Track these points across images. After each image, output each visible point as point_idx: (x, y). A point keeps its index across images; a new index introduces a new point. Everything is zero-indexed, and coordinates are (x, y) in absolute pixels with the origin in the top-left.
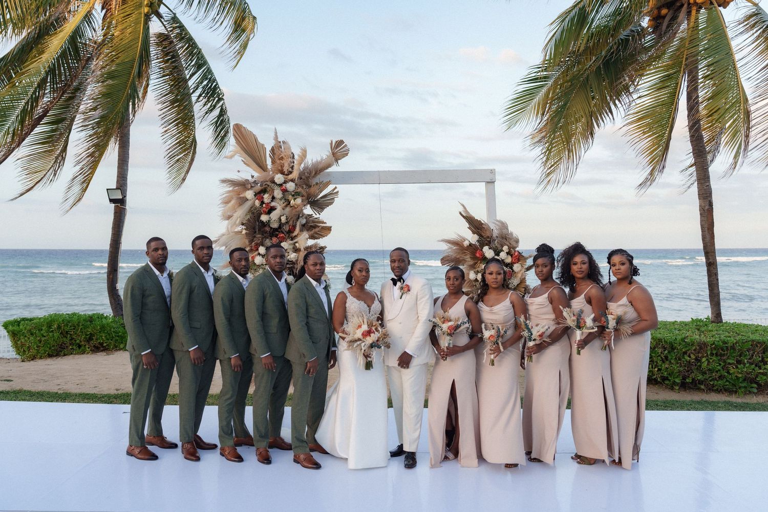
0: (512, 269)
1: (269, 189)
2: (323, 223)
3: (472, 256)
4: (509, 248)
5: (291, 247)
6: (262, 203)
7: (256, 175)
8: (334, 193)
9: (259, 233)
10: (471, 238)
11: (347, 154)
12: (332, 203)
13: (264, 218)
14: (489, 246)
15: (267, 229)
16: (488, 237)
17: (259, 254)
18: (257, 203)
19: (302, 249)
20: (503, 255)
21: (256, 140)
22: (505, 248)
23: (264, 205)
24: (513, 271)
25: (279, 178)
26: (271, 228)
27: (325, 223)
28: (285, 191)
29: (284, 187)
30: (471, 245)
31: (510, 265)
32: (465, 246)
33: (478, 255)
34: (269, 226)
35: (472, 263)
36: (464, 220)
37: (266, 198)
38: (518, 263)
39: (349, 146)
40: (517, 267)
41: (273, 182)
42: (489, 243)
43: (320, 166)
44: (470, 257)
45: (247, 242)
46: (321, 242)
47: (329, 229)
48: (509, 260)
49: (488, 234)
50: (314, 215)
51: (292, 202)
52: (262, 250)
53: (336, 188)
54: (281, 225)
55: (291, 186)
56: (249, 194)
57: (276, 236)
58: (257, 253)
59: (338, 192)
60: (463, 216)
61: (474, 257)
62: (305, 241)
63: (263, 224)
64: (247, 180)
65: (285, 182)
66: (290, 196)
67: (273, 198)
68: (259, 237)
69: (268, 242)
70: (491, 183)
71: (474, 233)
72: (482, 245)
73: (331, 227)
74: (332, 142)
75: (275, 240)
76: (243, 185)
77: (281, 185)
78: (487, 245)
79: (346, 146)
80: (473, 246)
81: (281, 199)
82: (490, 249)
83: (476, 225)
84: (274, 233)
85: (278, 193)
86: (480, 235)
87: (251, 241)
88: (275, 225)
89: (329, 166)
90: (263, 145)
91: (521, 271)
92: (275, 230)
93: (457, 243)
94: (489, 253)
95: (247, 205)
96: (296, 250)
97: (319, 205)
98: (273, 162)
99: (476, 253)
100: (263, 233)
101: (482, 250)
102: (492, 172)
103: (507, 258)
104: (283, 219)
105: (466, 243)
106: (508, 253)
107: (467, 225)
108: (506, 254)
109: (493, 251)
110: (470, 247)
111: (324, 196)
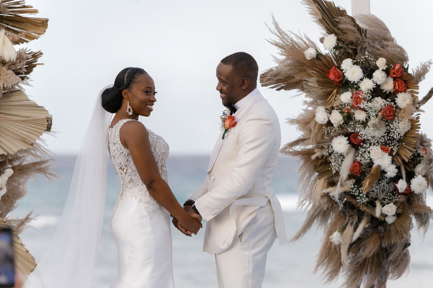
0: (395, 103)
3: (321, 79)
4: (390, 62)
14: (354, 59)
20: (379, 76)
22: (381, 63)
24: (397, 107)
27: (35, 11)
30: (319, 56)
32: (308, 58)
33: (332, 76)
38: (405, 91)
40: (402, 99)
42: (354, 54)
44: (318, 81)
47: (43, 24)
48: (389, 86)
61: (325, 82)
72: (340, 60)
73: (47, 21)
80: (324, 59)
82: (354, 64)
94: (351, 70)
99: (329, 73)
101: (339, 67)
103: (386, 82)
105: (310, 53)
106: (387, 73)
108: (384, 74)
109: (361, 68)
110: (317, 62)
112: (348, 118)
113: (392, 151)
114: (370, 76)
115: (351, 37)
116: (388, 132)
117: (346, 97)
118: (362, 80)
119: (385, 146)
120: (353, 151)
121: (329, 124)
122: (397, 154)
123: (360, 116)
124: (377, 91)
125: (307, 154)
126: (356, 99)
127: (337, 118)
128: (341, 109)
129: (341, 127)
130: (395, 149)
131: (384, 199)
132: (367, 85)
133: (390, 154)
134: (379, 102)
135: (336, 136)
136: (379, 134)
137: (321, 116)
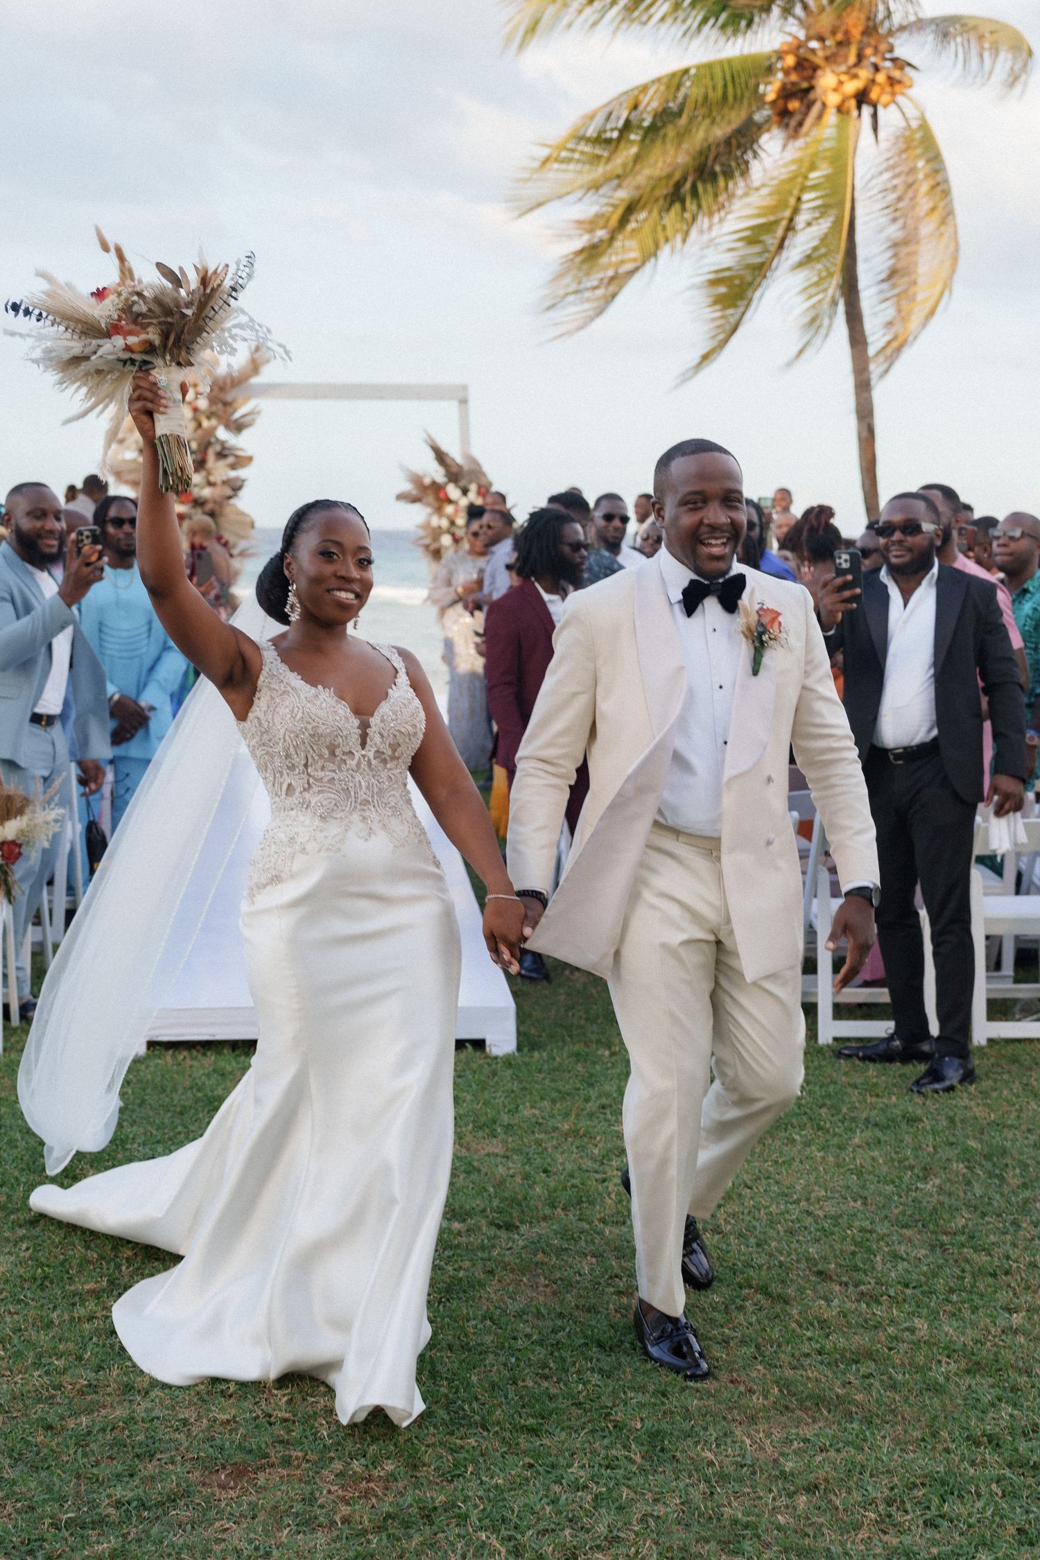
2: (243, 450)
3: (435, 498)
4: (480, 486)
8: (253, 412)
10: (436, 473)
11: (269, 363)
12: (252, 426)
14: (456, 485)
16: (455, 472)
19: (219, 483)
22: (474, 487)
27: (245, 451)
30: (434, 483)
32: (427, 484)
33: (441, 496)
39: (270, 351)
42: (455, 480)
43: (238, 377)
46: (241, 473)
47: (250, 459)
49: (456, 468)
50: (230, 440)
51: (205, 424)
53: (257, 406)
55: (203, 404)
59: (260, 412)
60: (429, 447)
61: (438, 499)
62: (220, 470)
65: (196, 399)
66: (203, 417)
70: (464, 402)
71: (439, 465)
72: (446, 485)
73: (252, 457)
78: (454, 482)
80: (437, 484)
83: (441, 457)
86: (445, 469)
89: (248, 377)
93: (417, 480)
94: (453, 491)
96: (210, 484)
97: (238, 427)
99: (440, 493)
101: (446, 489)
102: (465, 388)
105: (427, 481)
106: (479, 493)
109: (461, 490)
110: (432, 486)
111: (243, 416)
112: (452, 523)
114: (466, 495)
115: (454, 470)
118: (460, 498)
121: (440, 527)
125: (427, 547)
126: (457, 511)
127: (444, 523)
129: (447, 529)
132: (464, 502)
135: (444, 535)
137: (435, 521)
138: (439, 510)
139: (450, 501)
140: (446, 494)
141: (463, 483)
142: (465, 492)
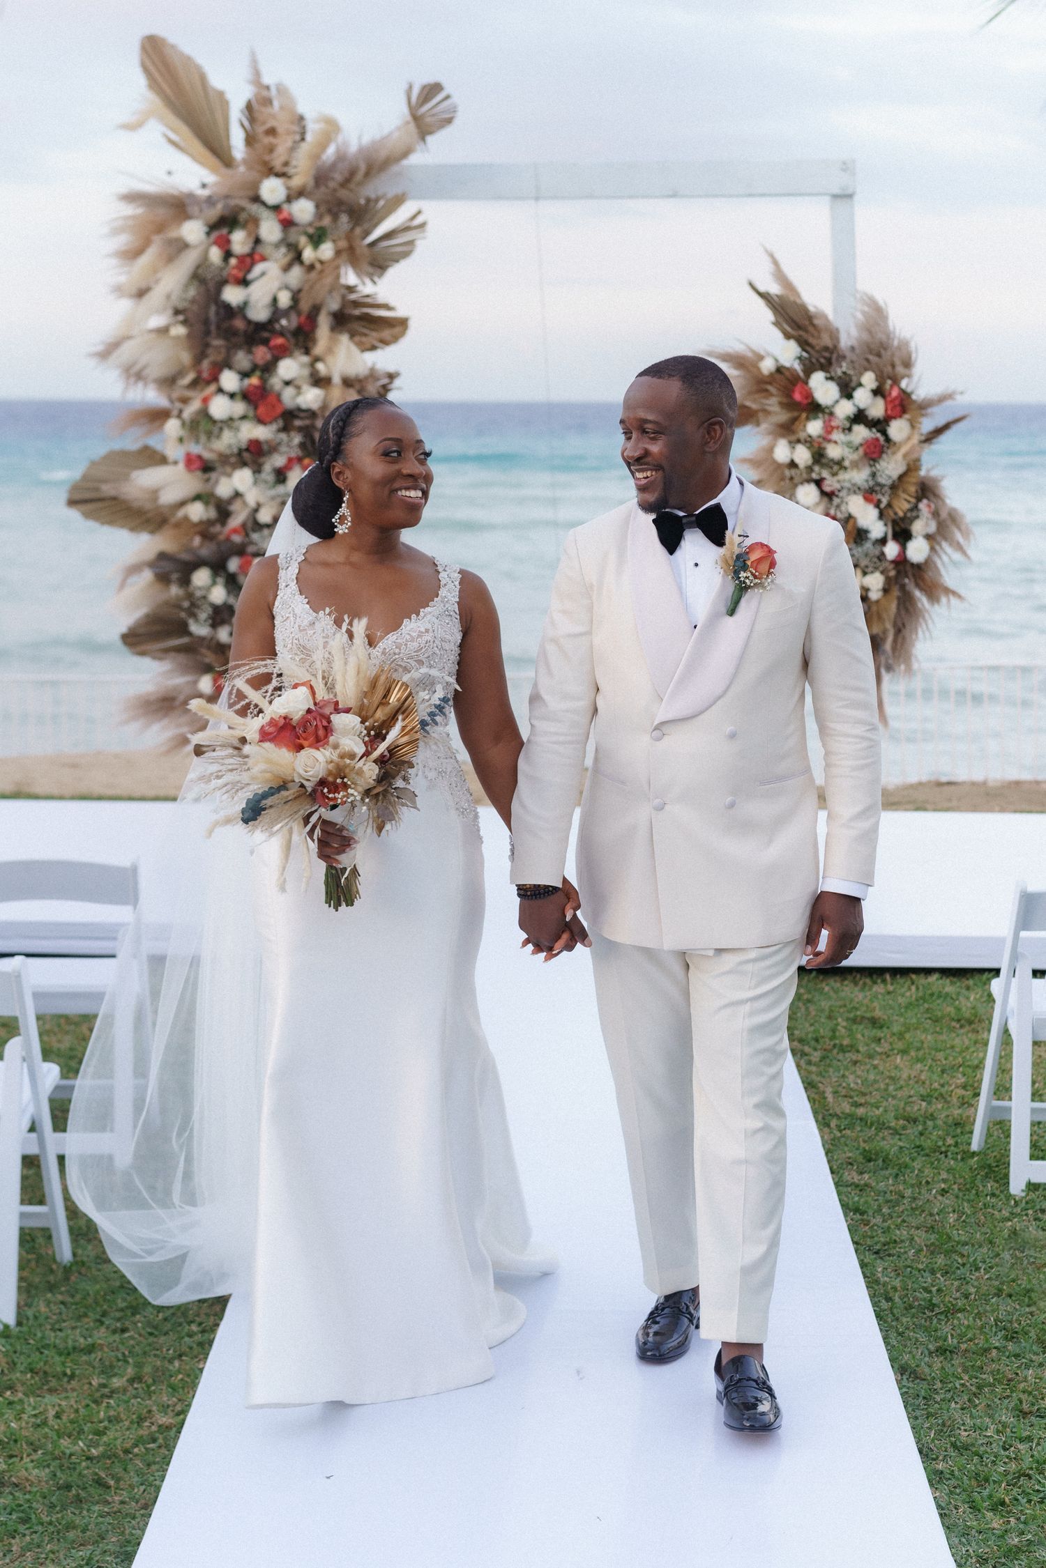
0: (884, 433)
1: (243, 217)
2: (387, 307)
3: (784, 400)
4: (881, 378)
5: (306, 372)
6: (228, 254)
7: (210, 178)
8: (413, 227)
9: (218, 336)
11: (449, 121)
12: (406, 255)
13: (232, 295)
14: (828, 373)
15: (239, 324)
16: (826, 349)
17: (220, 390)
18: (215, 254)
19: (336, 380)
20: (863, 397)
21: (203, 78)
22: (869, 379)
23: (233, 261)
24: (888, 440)
25: (272, 190)
26: (249, 322)
27: (392, 308)
28: (288, 224)
29: (284, 215)
30: (780, 370)
31: (880, 425)
32: (766, 373)
33: (797, 396)
34: (245, 318)
35: (783, 416)
36: (760, 303)
37: (239, 240)
38: (901, 417)
39: (455, 99)
40: (897, 429)
41: (257, 199)
42: (826, 366)
43: (383, 154)
44: (781, 403)
45: (186, 357)
46: (382, 359)
47: (401, 324)
48: (877, 409)
49: (826, 340)
50: (360, 288)
51: (308, 254)
52: (229, 380)
53: (419, 212)
54: (277, 312)
55: (304, 210)
56: (193, 231)
57: (265, 342)
58: (213, 388)
59: (422, 226)
60: (762, 295)
61: (790, 405)
63: (229, 312)
64: (191, 196)
65: (289, 199)
66: (303, 240)
67: (258, 241)
68: (220, 347)
69: (242, 359)
70: (845, 197)
71: (788, 336)
72: (809, 371)
73: (407, 320)
74: (410, 87)
75: (262, 354)
76: (179, 207)
77: (276, 208)
78: (823, 368)
79: (448, 97)
80: (787, 374)
81: (277, 246)
82: (827, 379)
83: (793, 318)
84: (258, 334)
85: (270, 230)
86: (803, 344)
87: (199, 358)
88: (259, 313)
89: (406, 154)
90: (221, 94)
91: (909, 438)
92: (260, 327)
93: (741, 364)
94: (822, 388)
95: (188, 262)
96: (319, 381)
97: (378, 263)
98: (250, 140)
99: (793, 391)
100: (228, 333)
101: (806, 383)
102: (846, 168)
103: (873, 405)
104: (284, 300)
105: (767, 366)
106: (877, 392)
107: (769, 315)
108: (870, 395)
109: (839, 384)
110: (778, 376)
111: (388, 236)
112: (819, 456)
113: (879, 501)
114: (849, 396)
115: (821, 341)
116: (874, 475)
117: (814, 427)
118: (837, 402)
119: (870, 494)
120: (826, 499)
121: (793, 464)
122: (889, 505)
123: (833, 452)
124: (860, 417)
126: (829, 429)
127: (803, 456)
128: (809, 442)
129: (810, 469)
130: (885, 501)
131: (867, 567)
132: (845, 409)
133: (877, 505)
134: (861, 433)
135: (802, 483)
136: (860, 476)
137: (782, 453)
138: (788, 430)
139: (815, 409)
140: (809, 395)
141: (841, 369)
142: (847, 391)
